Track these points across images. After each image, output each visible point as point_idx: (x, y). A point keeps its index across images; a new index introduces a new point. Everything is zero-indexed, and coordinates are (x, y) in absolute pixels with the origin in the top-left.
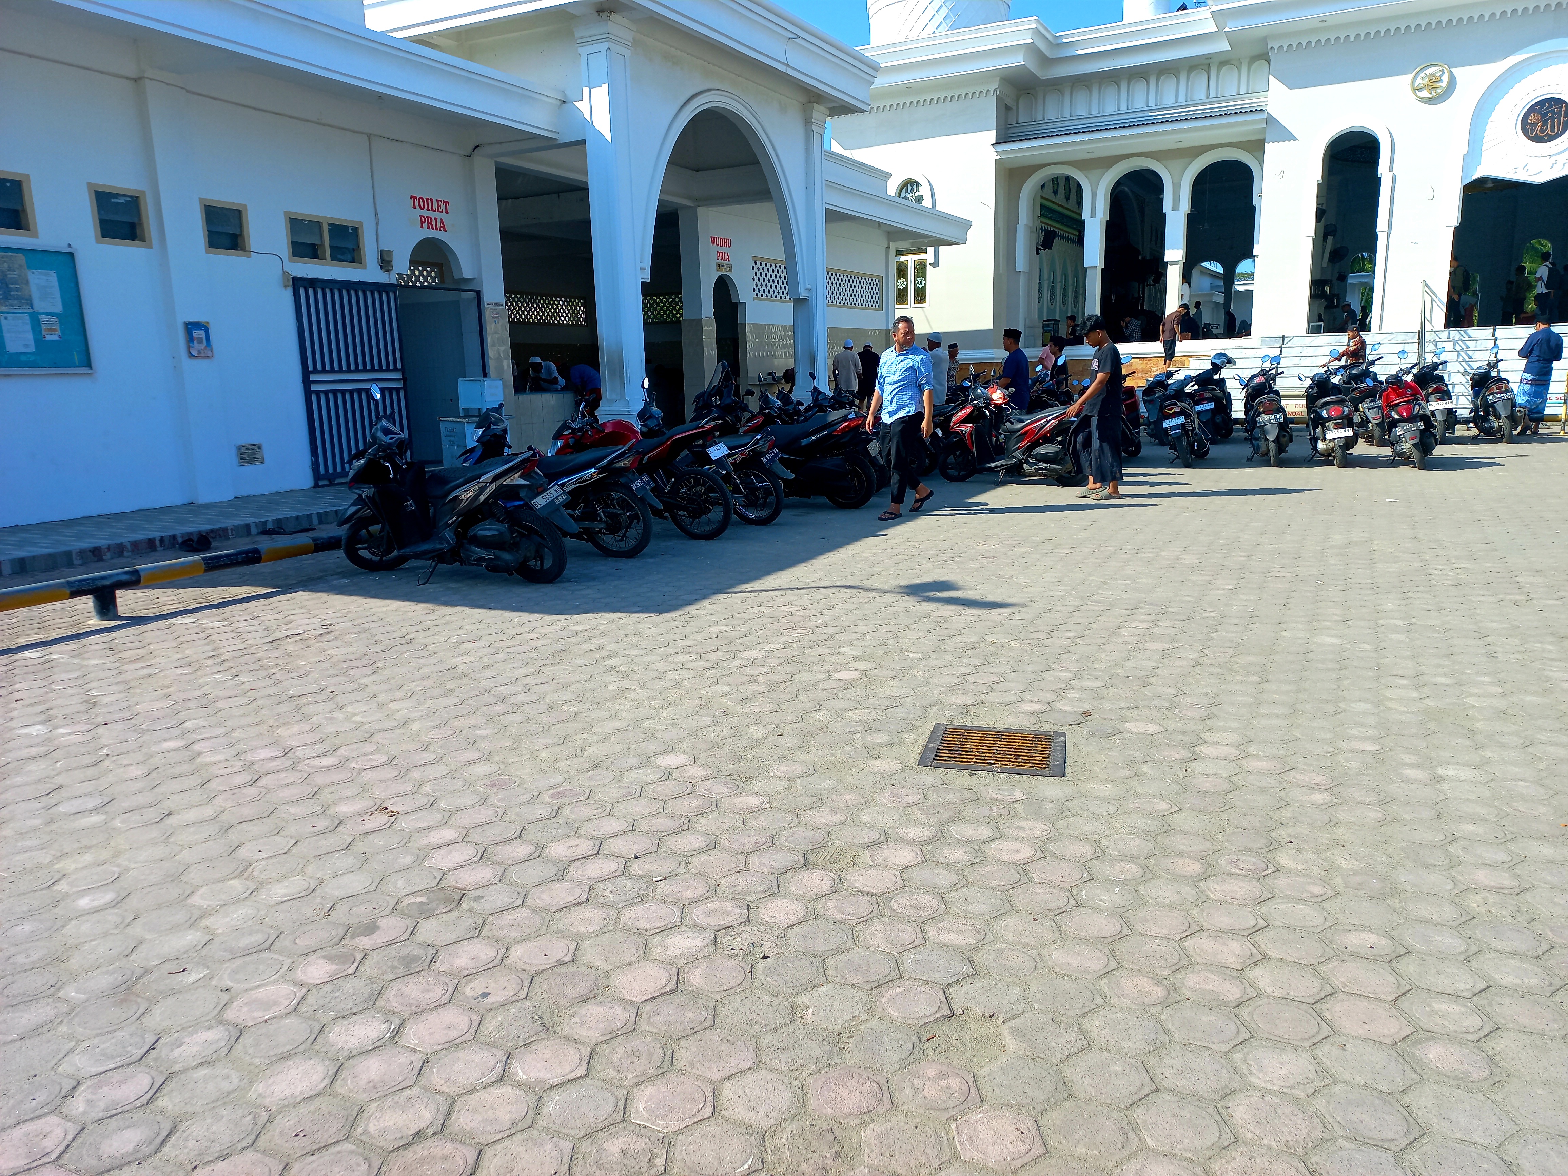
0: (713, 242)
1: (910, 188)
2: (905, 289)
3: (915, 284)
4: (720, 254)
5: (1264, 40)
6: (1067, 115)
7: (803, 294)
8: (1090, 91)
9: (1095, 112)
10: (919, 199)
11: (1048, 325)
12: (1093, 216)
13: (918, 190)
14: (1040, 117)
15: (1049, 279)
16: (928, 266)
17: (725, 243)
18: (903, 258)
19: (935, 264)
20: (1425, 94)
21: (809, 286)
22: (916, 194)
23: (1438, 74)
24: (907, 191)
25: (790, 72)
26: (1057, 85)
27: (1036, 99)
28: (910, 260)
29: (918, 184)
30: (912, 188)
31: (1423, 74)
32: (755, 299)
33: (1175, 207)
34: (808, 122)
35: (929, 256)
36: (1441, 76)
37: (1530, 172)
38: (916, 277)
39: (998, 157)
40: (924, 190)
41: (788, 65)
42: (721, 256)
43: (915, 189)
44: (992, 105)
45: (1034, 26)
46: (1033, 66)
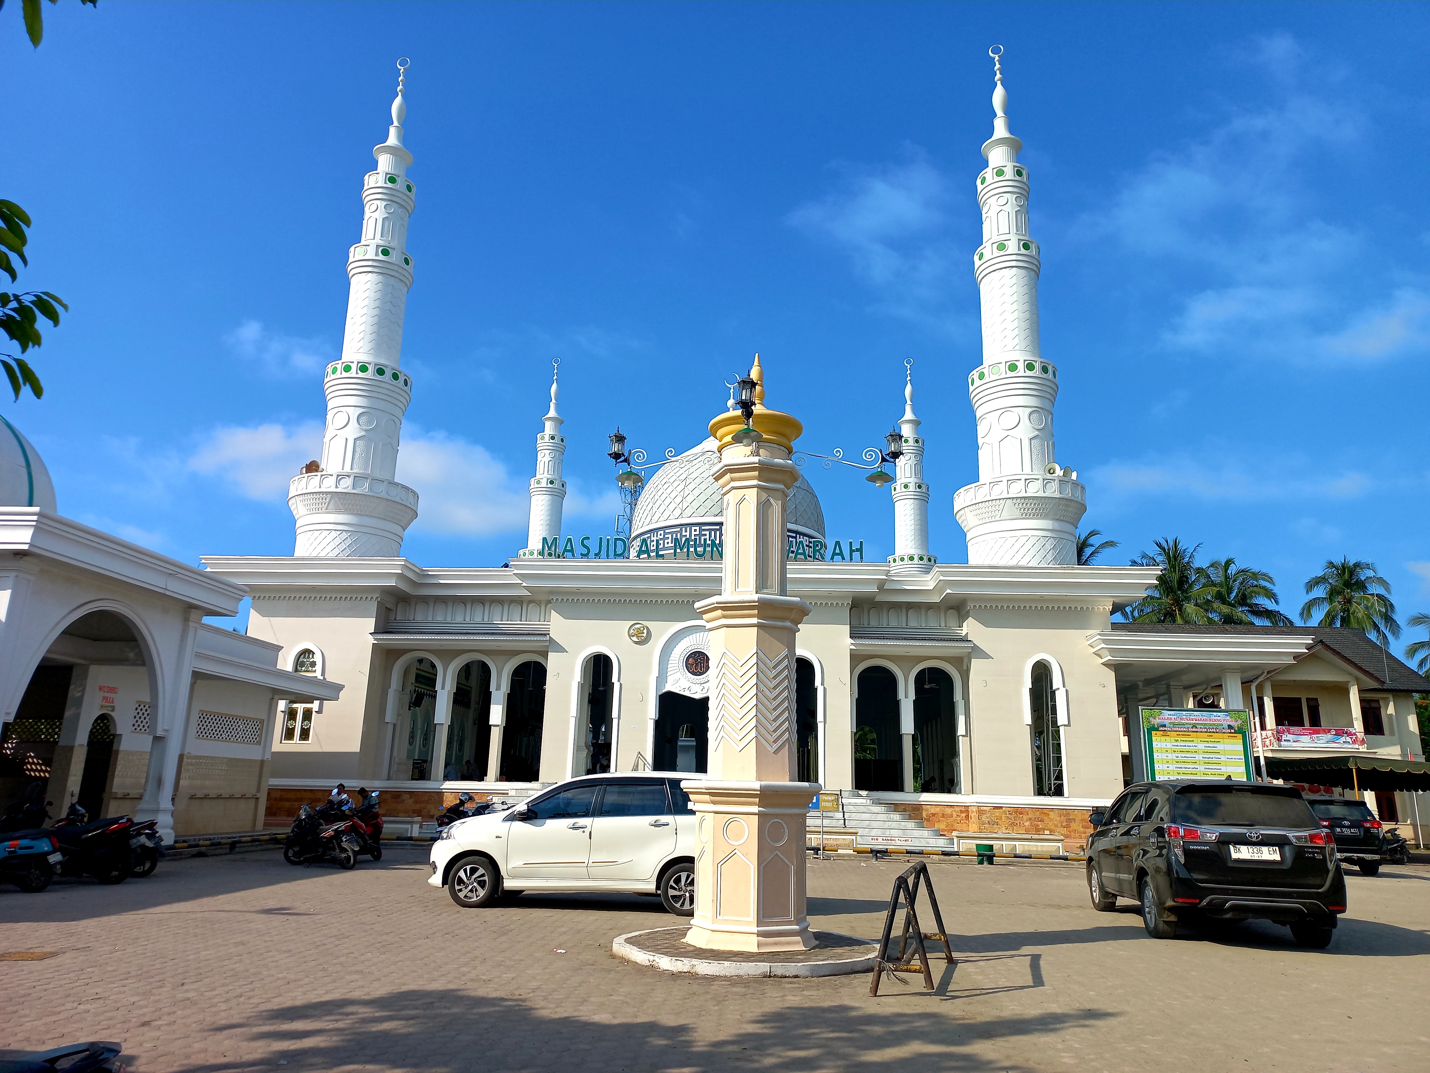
0: (101, 689)
1: (307, 655)
2: (294, 729)
3: (302, 726)
4: (105, 699)
5: (549, 593)
6: (430, 619)
7: (159, 733)
8: (447, 606)
9: (449, 620)
10: (313, 664)
12: (443, 687)
14: (411, 618)
15: (422, 729)
16: (314, 713)
17: (113, 690)
18: (295, 706)
19: (319, 712)
20: (635, 639)
21: (167, 728)
22: (311, 660)
23: (642, 629)
24: (304, 657)
25: (167, 593)
26: (425, 600)
27: (410, 605)
28: (300, 707)
29: (314, 653)
30: (309, 655)
31: (633, 628)
32: (132, 732)
33: (498, 688)
34: (186, 620)
35: (315, 706)
36: (643, 630)
37: (691, 692)
38: (304, 720)
39: (376, 642)
40: (318, 658)
41: (166, 589)
42: (107, 700)
43: (311, 656)
44: (374, 607)
45: (403, 563)
46: (403, 586)
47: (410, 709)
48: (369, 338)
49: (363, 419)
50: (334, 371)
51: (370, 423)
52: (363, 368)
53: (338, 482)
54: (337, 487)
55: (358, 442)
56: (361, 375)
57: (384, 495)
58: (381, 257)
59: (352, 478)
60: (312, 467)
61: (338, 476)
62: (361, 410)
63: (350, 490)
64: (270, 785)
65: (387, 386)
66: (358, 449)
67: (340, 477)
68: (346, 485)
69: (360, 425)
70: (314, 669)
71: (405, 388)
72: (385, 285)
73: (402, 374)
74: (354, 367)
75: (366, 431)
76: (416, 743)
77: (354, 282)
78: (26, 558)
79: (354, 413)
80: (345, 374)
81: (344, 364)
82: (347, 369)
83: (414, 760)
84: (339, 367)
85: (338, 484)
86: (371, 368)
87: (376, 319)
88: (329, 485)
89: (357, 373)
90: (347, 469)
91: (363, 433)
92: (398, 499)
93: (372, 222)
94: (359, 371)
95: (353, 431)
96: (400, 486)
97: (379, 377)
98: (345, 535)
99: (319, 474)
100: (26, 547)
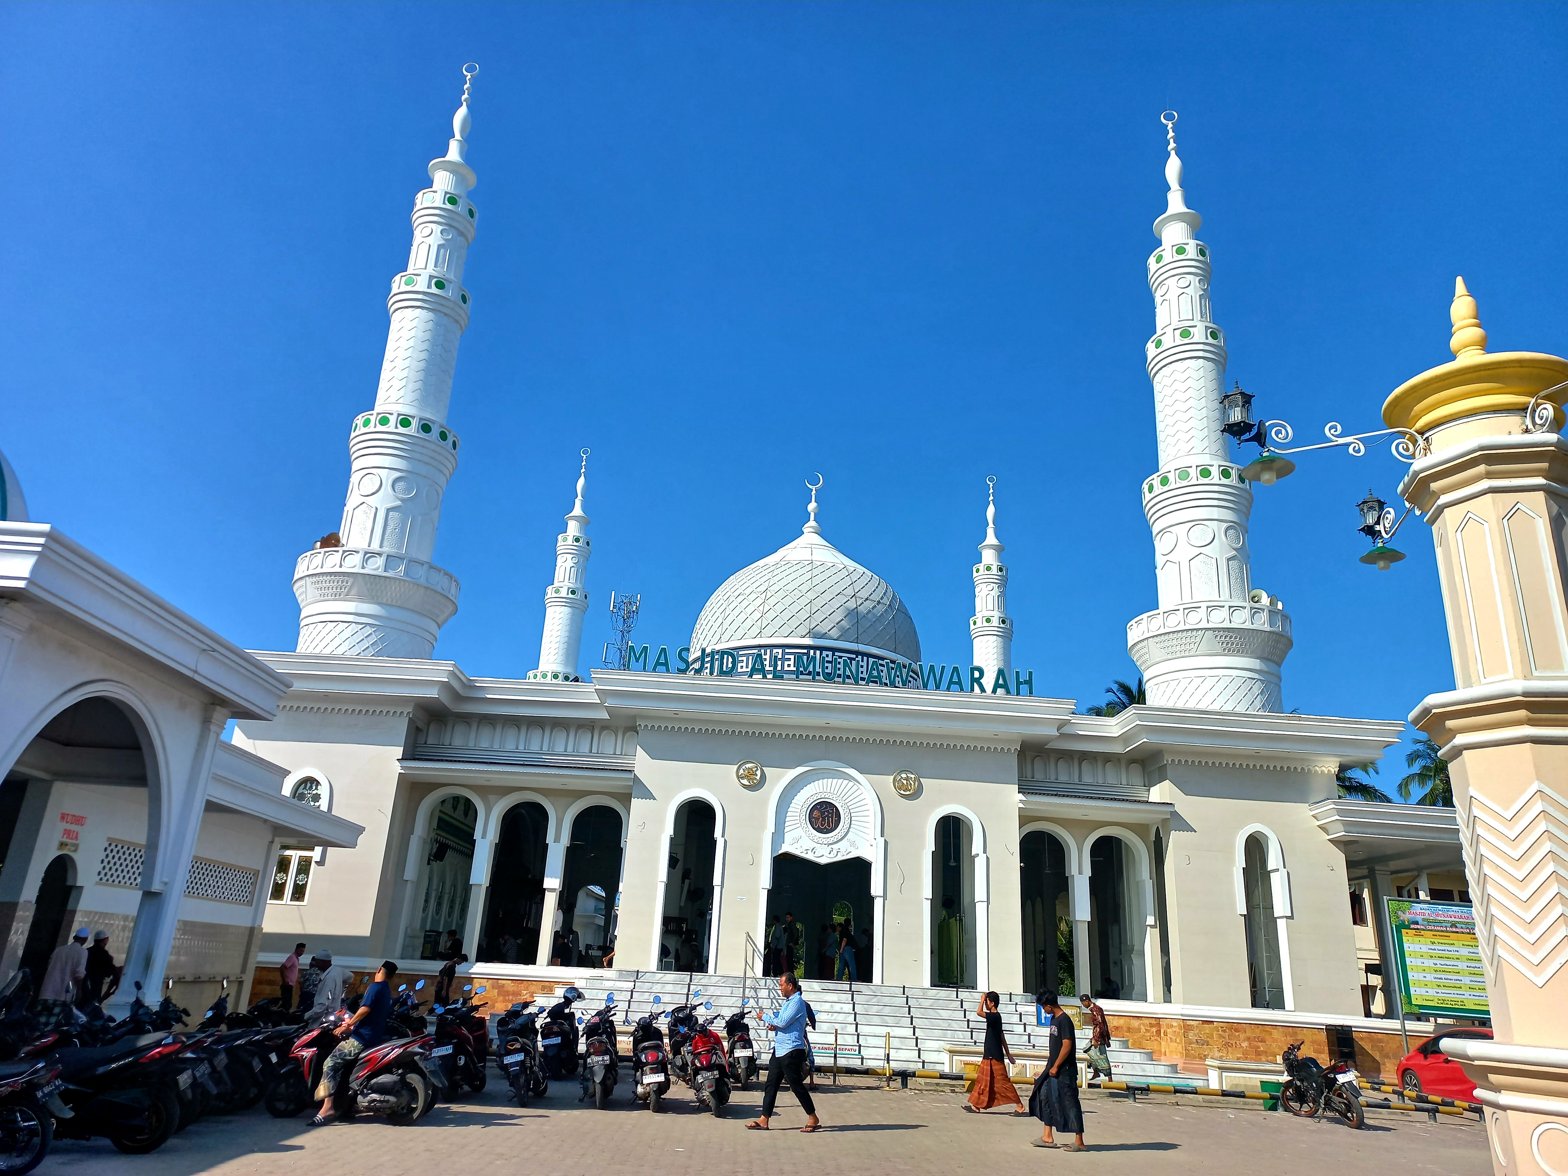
0: (63, 818)
1: (309, 785)
2: (283, 885)
3: (295, 881)
4: (67, 832)
5: (634, 718)
6: (471, 744)
7: (156, 887)
8: (495, 728)
9: (496, 747)
10: (317, 797)
11: (430, 936)
12: (483, 837)
13: (316, 789)
14: (447, 742)
15: (437, 890)
16: (313, 864)
17: (79, 820)
18: (288, 853)
19: (321, 863)
20: (745, 782)
21: (166, 880)
22: (314, 792)
23: (754, 770)
24: (305, 788)
25: (197, 678)
26: (466, 719)
27: (446, 725)
28: (295, 855)
29: (318, 783)
30: (311, 786)
31: (744, 767)
32: (97, 883)
33: (557, 840)
34: (206, 721)
35: (316, 854)
36: (756, 771)
37: (815, 855)
38: (299, 872)
40: (323, 791)
42: (69, 834)
43: (314, 788)
44: (403, 725)
45: (451, 669)
46: (446, 700)
47: (429, 864)
48: (412, 386)
49: (400, 485)
50: (366, 423)
51: (408, 490)
52: (405, 422)
53: (365, 560)
54: (363, 567)
55: (391, 513)
56: (401, 430)
57: (422, 581)
58: (434, 290)
59: (384, 558)
61: (366, 553)
62: (398, 474)
63: (380, 572)
65: (433, 447)
66: (390, 522)
67: (369, 555)
68: (376, 566)
69: (395, 491)
71: (453, 451)
72: (437, 324)
73: (452, 435)
74: (393, 419)
75: (402, 500)
76: (429, 909)
77: (396, 318)
79: (388, 477)
80: (380, 428)
81: (380, 416)
82: (384, 421)
84: (373, 418)
85: (365, 564)
86: (414, 423)
87: (422, 365)
88: (353, 564)
89: (396, 427)
90: (375, 546)
91: (399, 503)
92: (439, 589)
93: (424, 249)
94: (399, 425)
95: (385, 500)
97: (423, 435)
98: (369, 630)
99: (340, 549)
100: (21, 584)
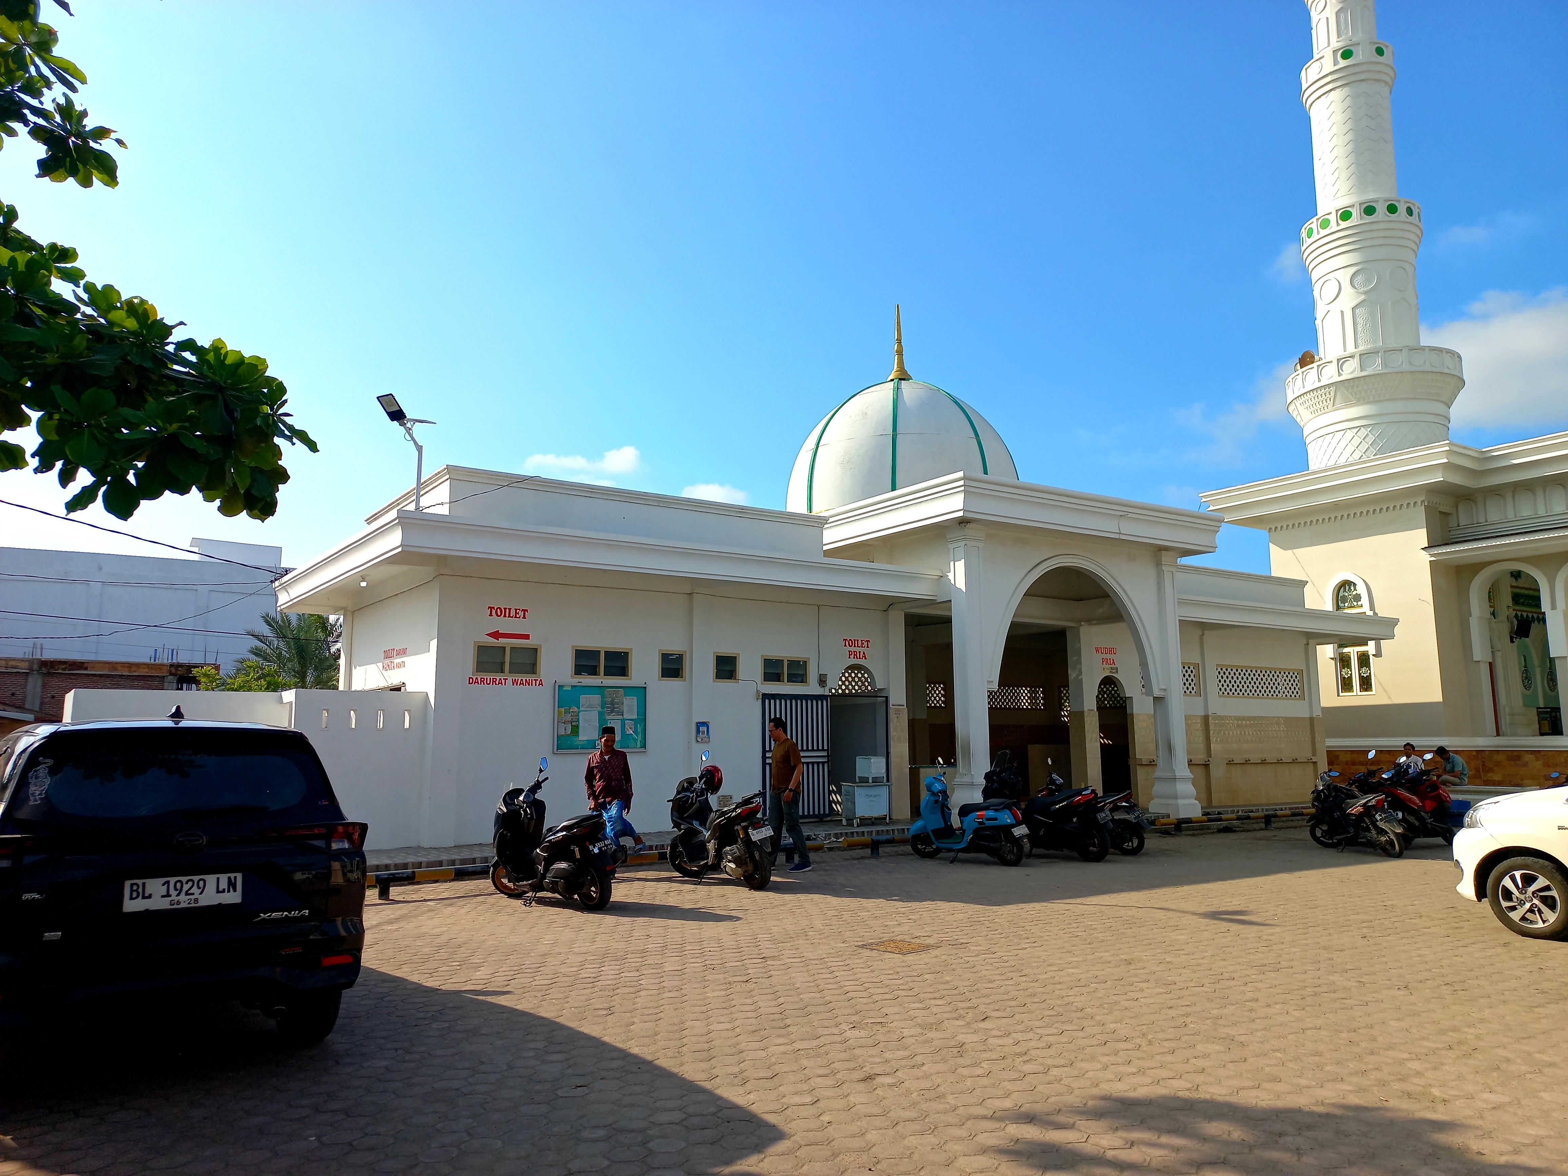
0: (1097, 651)
1: (1347, 587)
2: (1350, 678)
3: (1360, 674)
4: (1105, 660)
6: (1511, 516)
7: (1157, 693)
8: (1534, 494)
9: (1544, 511)
10: (1358, 598)
11: (1545, 713)
12: (1554, 607)
13: (1355, 589)
14: (1482, 520)
16: (1371, 657)
17: (1111, 651)
18: (1346, 650)
19: (1378, 654)
21: (1164, 687)
22: (1354, 593)
24: (1345, 591)
25: (1122, 537)
26: (1497, 492)
27: (1475, 502)
28: (1353, 651)
29: (1355, 585)
30: (1350, 588)
34: (1159, 564)
35: (1371, 648)
38: (1361, 666)
39: (1434, 559)
40: (1361, 590)
41: (1121, 533)
42: (1107, 662)
43: (1352, 588)
44: (1421, 514)
45: (1447, 448)
46: (1456, 479)
47: (1512, 641)
48: (1345, 174)
49: (1359, 279)
50: (1310, 234)
51: (1368, 281)
52: (1345, 215)
53: (1340, 368)
54: (1340, 375)
55: (1357, 311)
56: (1344, 224)
57: (1406, 367)
58: (1343, 63)
59: (1357, 358)
60: (1306, 360)
61: (1338, 360)
62: (1353, 270)
63: (1358, 374)
64: (1328, 747)
65: (1382, 226)
66: (1360, 321)
67: (1341, 362)
68: (1351, 370)
69: (1355, 288)
70: (1359, 603)
71: (1411, 219)
72: (1355, 97)
73: (1402, 202)
74: (1333, 218)
75: (1365, 293)
76: (1536, 686)
77: (1314, 114)
78: (968, 525)
79: (1345, 276)
80: (1323, 232)
81: (1320, 220)
82: (1325, 224)
83: (1538, 708)
84: (1314, 226)
85: (1340, 371)
86: (1355, 212)
87: (1350, 147)
88: (1330, 375)
89: (1338, 224)
90: (1351, 349)
91: (1362, 297)
92: (1428, 368)
93: (1322, 26)
94: (1340, 222)
95: (1349, 298)
96: (1427, 350)
97: (1368, 219)
98: (1364, 432)
99: (1315, 365)
100: (961, 514)
